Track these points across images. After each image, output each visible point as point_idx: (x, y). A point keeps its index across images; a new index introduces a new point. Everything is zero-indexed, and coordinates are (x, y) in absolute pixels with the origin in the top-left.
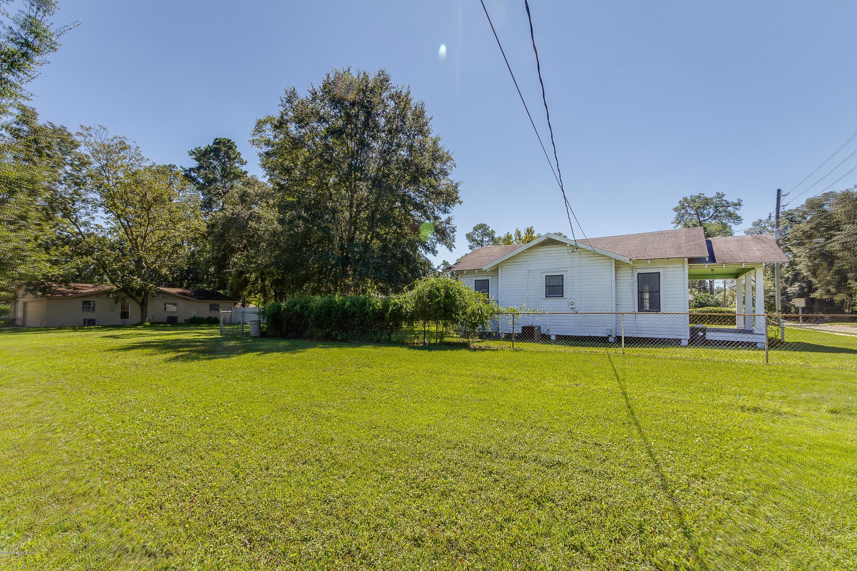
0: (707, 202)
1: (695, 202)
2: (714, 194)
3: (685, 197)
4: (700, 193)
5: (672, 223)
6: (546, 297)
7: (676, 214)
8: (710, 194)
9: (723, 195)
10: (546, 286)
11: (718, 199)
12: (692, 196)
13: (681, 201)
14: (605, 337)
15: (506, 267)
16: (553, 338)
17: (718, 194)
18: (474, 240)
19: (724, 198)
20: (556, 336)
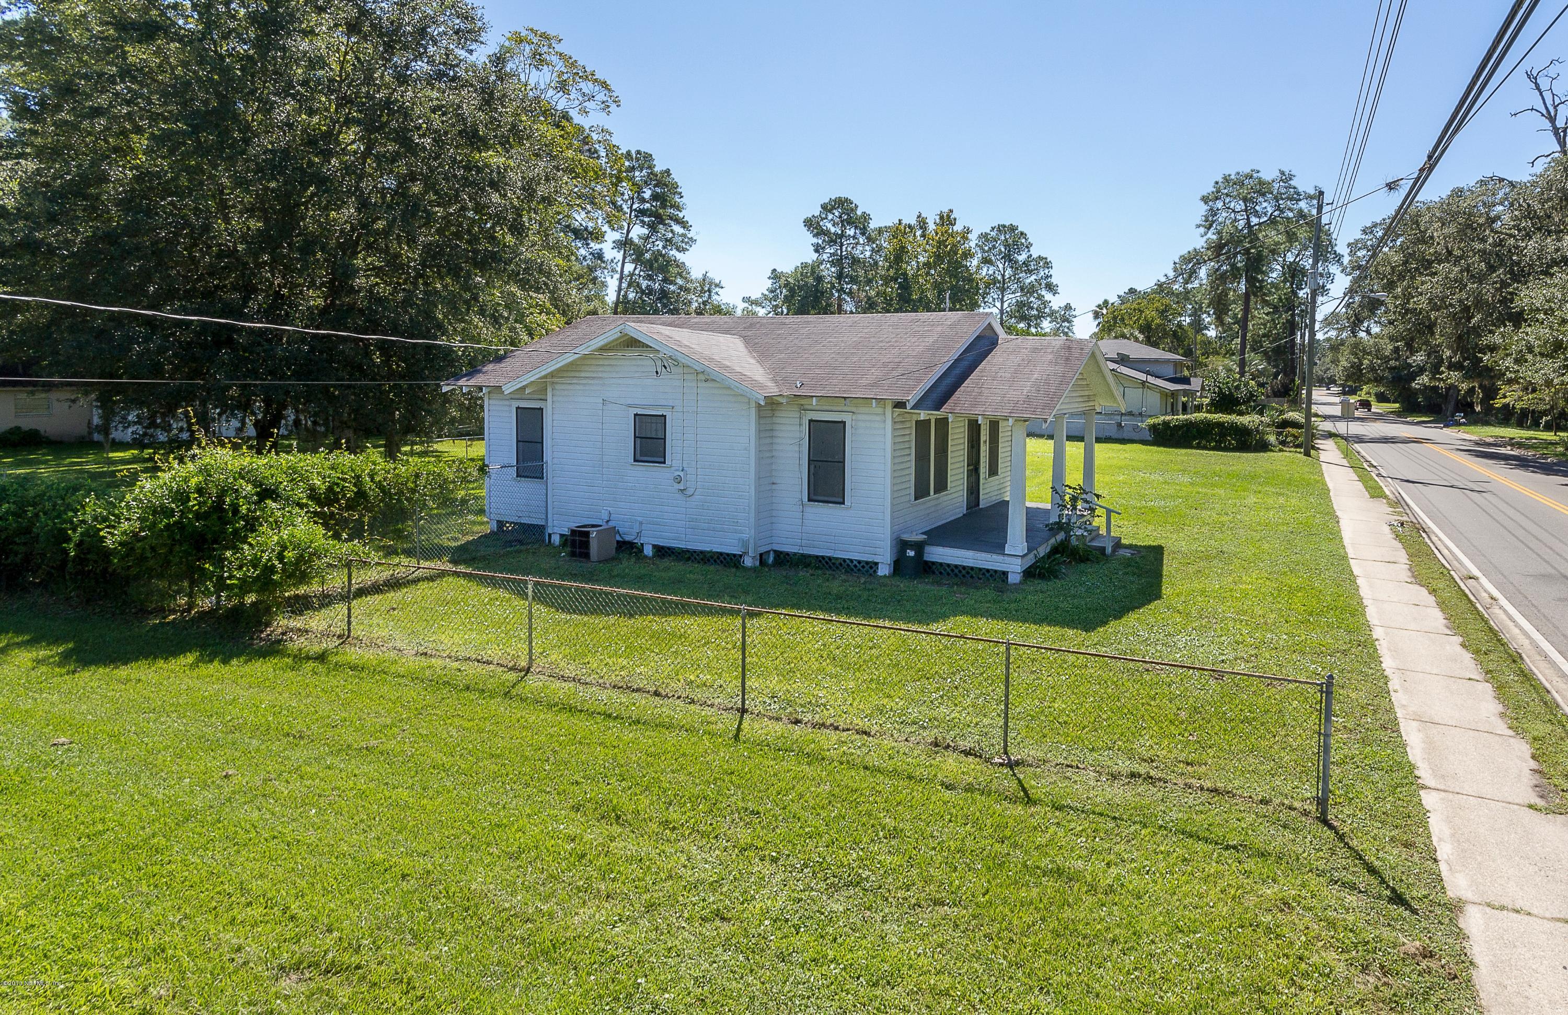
0: (1262, 188)
1: (1242, 184)
2: (1275, 174)
3: (1227, 174)
4: (1253, 168)
5: (1198, 226)
6: (635, 460)
7: (1207, 207)
8: (1268, 174)
9: (1291, 177)
10: (635, 437)
11: (1281, 184)
12: (1238, 173)
13: (1217, 183)
14: (735, 555)
15: (563, 387)
16: (648, 551)
17: (1283, 173)
18: (826, 233)
19: (1291, 182)
20: (654, 546)
